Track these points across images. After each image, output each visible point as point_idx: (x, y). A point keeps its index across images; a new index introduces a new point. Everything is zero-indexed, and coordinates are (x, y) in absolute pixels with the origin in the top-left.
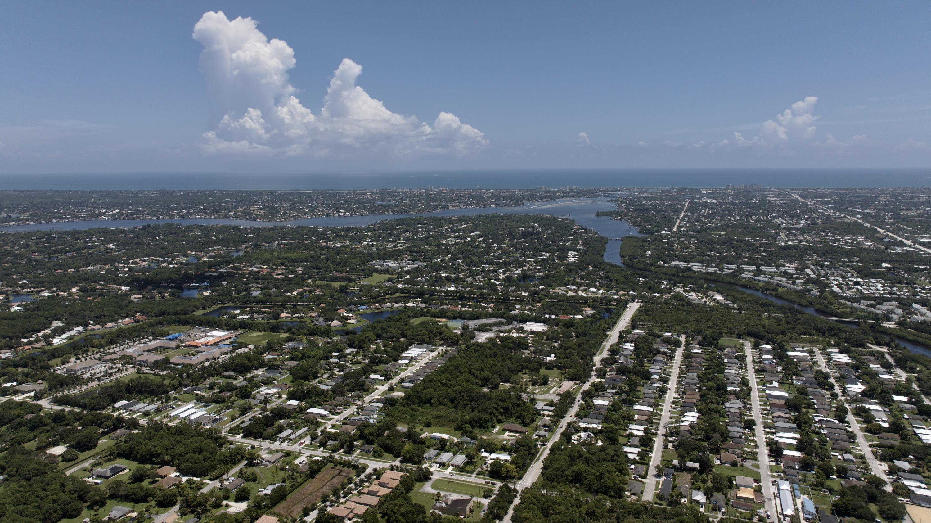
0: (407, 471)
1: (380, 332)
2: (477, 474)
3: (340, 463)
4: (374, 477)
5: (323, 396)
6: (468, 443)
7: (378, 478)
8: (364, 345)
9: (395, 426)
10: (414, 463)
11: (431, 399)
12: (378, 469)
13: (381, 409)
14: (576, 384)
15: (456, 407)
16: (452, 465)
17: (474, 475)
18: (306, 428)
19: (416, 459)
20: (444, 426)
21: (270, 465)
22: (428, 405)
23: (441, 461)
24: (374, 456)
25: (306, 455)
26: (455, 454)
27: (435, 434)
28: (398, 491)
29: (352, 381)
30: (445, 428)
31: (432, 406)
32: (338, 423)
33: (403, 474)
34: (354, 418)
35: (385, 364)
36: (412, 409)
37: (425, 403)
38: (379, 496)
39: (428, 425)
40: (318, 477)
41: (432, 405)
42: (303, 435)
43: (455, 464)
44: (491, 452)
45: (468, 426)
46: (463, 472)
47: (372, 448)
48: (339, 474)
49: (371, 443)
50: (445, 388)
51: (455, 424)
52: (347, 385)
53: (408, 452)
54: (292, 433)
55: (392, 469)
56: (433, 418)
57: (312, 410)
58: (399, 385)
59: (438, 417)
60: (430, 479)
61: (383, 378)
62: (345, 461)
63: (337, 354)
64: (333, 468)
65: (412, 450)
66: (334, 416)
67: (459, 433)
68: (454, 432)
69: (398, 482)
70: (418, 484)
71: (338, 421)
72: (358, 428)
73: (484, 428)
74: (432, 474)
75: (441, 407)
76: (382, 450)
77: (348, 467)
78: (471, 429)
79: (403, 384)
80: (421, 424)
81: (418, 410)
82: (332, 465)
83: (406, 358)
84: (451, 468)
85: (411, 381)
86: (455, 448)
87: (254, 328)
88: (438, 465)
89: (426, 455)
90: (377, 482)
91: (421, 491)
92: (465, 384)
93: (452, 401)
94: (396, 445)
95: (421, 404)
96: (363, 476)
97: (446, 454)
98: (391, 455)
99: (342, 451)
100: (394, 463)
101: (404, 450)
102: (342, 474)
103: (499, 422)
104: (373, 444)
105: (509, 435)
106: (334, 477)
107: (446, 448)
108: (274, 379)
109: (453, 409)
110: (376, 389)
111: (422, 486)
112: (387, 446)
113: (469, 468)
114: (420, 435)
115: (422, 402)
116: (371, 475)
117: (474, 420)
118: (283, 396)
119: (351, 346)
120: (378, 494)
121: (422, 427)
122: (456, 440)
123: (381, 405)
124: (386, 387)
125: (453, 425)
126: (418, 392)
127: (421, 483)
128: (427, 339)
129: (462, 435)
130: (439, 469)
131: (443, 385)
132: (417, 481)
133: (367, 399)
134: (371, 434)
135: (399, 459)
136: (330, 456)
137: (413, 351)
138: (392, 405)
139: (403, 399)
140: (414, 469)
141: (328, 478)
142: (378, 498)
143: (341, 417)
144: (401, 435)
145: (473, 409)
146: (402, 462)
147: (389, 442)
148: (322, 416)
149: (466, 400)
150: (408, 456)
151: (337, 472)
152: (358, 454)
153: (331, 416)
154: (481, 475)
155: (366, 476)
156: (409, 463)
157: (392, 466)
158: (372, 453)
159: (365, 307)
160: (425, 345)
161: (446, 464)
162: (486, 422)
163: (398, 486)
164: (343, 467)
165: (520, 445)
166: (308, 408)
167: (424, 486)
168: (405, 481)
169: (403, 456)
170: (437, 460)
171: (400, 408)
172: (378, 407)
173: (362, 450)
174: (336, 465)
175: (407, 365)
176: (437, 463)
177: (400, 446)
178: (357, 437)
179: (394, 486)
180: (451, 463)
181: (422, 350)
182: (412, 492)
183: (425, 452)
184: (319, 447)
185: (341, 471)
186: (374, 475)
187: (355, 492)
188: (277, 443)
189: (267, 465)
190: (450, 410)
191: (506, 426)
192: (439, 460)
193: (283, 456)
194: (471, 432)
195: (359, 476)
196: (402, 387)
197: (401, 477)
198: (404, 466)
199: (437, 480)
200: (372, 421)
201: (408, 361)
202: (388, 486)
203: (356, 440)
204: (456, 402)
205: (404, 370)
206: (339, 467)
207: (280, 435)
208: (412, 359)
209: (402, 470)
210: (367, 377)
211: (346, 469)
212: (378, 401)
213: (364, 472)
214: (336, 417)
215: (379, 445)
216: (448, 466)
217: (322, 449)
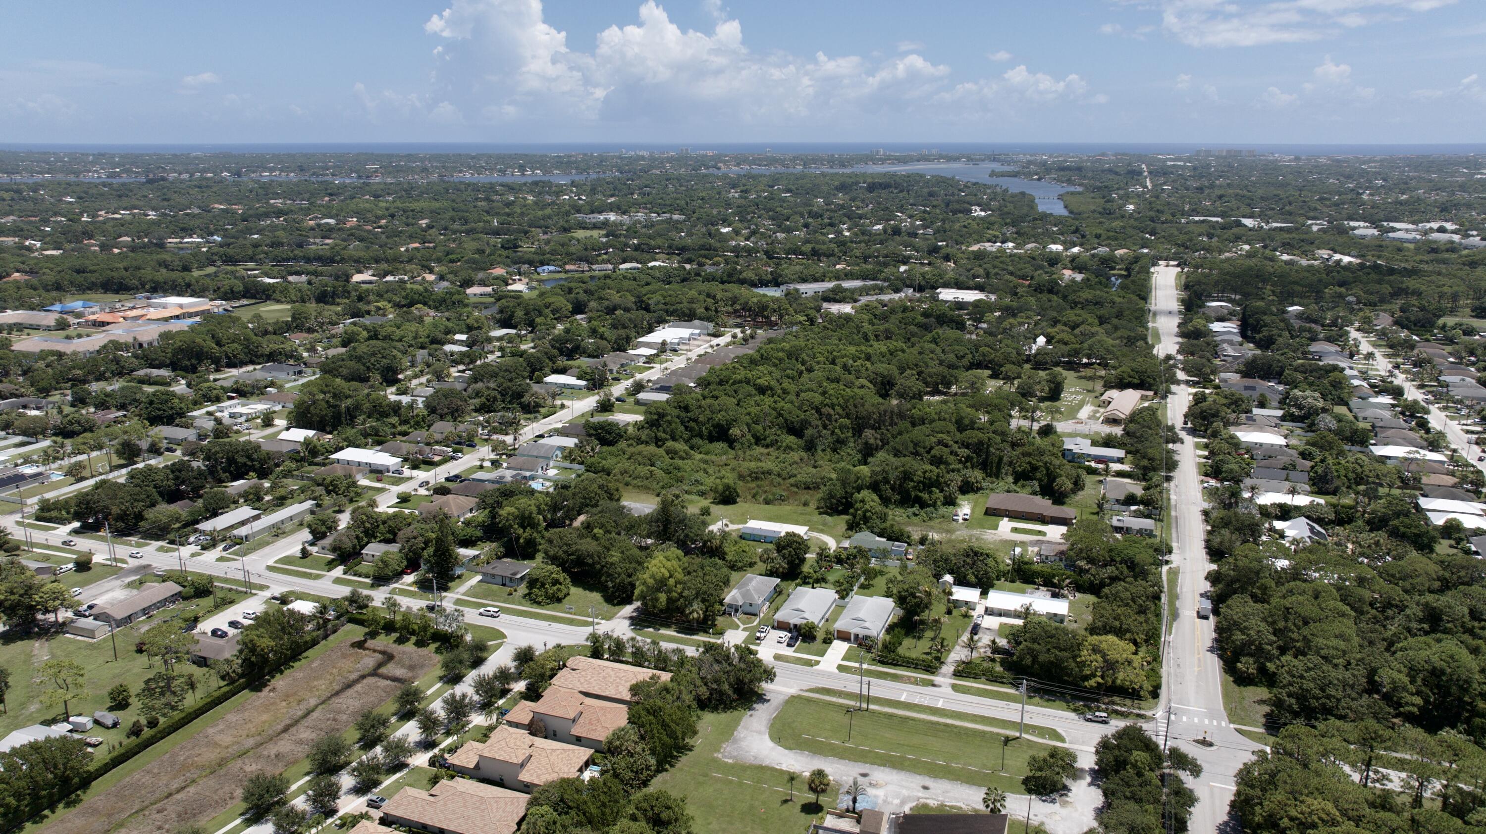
0: (661, 662)
1: (583, 297)
2: (957, 674)
3: (389, 627)
4: (520, 686)
5: (394, 420)
6: (884, 555)
7: (533, 694)
8: (539, 320)
9: (613, 496)
10: (689, 628)
11: (729, 425)
12: (539, 650)
13: (569, 455)
14: (1144, 398)
15: (810, 447)
16: (844, 636)
17: (944, 678)
18: (309, 504)
19: (696, 611)
20: (782, 499)
21: (103, 631)
22: (721, 446)
23: (794, 620)
24: (530, 598)
25: (267, 594)
26: (843, 593)
27: (755, 525)
28: (621, 762)
29: (492, 385)
30: (786, 509)
31: (731, 447)
32: (423, 492)
33: (643, 674)
34: (479, 475)
35: (590, 356)
36: (672, 453)
37: (712, 439)
38: (526, 788)
39: (727, 498)
40: (280, 682)
41: (731, 442)
42: (288, 526)
43: (854, 630)
44: (985, 586)
45: (869, 499)
46: (895, 664)
47: (526, 568)
48: (374, 673)
49: (526, 552)
50: (768, 400)
51: (819, 495)
52: (478, 394)
53: (661, 584)
54: (256, 518)
55: (596, 653)
56: (741, 477)
57: (349, 454)
58: (631, 400)
59: (756, 476)
60: (761, 698)
61: (583, 383)
62: (407, 615)
63: (463, 337)
64: (360, 645)
65: (679, 575)
66: (415, 473)
67: (841, 522)
68: (817, 518)
69: (619, 718)
70: (708, 722)
71: (423, 484)
72: (482, 504)
73: (923, 505)
74: (769, 675)
75: (760, 450)
76: (562, 576)
77: (420, 644)
78: (879, 508)
79: (642, 396)
80: (702, 494)
81: (687, 457)
82: (357, 632)
83: (648, 345)
84: (839, 648)
85: (663, 389)
86: (838, 572)
87: (277, 295)
88: (785, 635)
89: (732, 596)
90: (524, 711)
91: (727, 754)
92: (830, 387)
93: (796, 430)
94: (615, 556)
95: (697, 441)
96: (466, 688)
97: (806, 590)
98: (596, 596)
99: (410, 578)
100: (603, 627)
101: (645, 578)
102: (392, 669)
103: (967, 488)
104: (531, 557)
105: (1015, 530)
106: (349, 685)
107: (806, 569)
108: (272, 384)
109: (804, 454)
110: (563, 406)
111: (728, 733)
112: (580, 561)
113: (911, 648)
114: (705, 524)
115: (700, 435)
116: (504, 676)
117: (886, 481)
118: (277, 422)
119: (505, 323)
120: (525, 776)
121: (705, 503)
122: (832, 544)
123: (570, 442)
124: (590, 402)
125: (814, 498)
126: (686, 409)
127: (723, 717)
128: (701, 311)
129: (853, 527)
130: (789, 652)
131: (762, 390)
132: (703, 704)
133: (530, 430)
134: (526, 521)
135: (628, 610)
136: (353, 599)
137: (668, 333)
138: (604, 442)
139: (639, 426)
140: (691, 652)
141: (323, 686)
142: (523, 798)
143: (438, 475)
144: (633, 526)
145: (867, 452)
146: (638, 622)
147: (588, 546)
148: (377, 472)
149: (842, 427)
150: (663, 597)
151: (369, 661)
152: (471, 592)
153: (407, 472)
154: (976, 677)
155: (482, 685)
156: (668, 626)
157: (594, 638)
158: (522, 589)
159: (552, 268)
160: (697, 322)
161: (820, 635)
162: (929, 484)
163: (619, 735)
164: (401, 641)
165: (1091, 561)
166: (339, 449)
167: (741, 732)
168: (654, 712)
169: (642, 597)
170: (780, 616)
171: (632, 450)
172: (562, 449)
173: (488, 578)
174: (373, 635)
175: (650, 360)
176: (781, 626)
177: (631, 560)
178: (479, 533)
179: (602, 735)
180: (840, 625)
181: (690, 331)
182: (684, 761)
183: (727, 583)
184: (330, 565)
185: (389, 657)
186: (519, 677)
187: (421, 760)
188: (186, 551)
189: (91, 634)
190: (795, 456)
191: (997, 499)
192: (785, 614)
193: (174, 598)
194: (883, 518)
195: (456, 679)
196: (638, 402)
197: (635, 689)
198: (644, 639)
199: (793, 700)
200: (536, 485)
201: (654, 352)
202: (576, 731)
203: (467, 543)
204: (809, 432)
205: (641, 370)
206: (384, 641)
207: (206, 526)
208: (663, 347)
209: (639, 659)
210: (539, 381)
211: (409, 646)
212: (562, 432)
213: (478, 662)
214: (421, 475)
215: (553, 559)
216: (828, 641)
217: (339, 571)
